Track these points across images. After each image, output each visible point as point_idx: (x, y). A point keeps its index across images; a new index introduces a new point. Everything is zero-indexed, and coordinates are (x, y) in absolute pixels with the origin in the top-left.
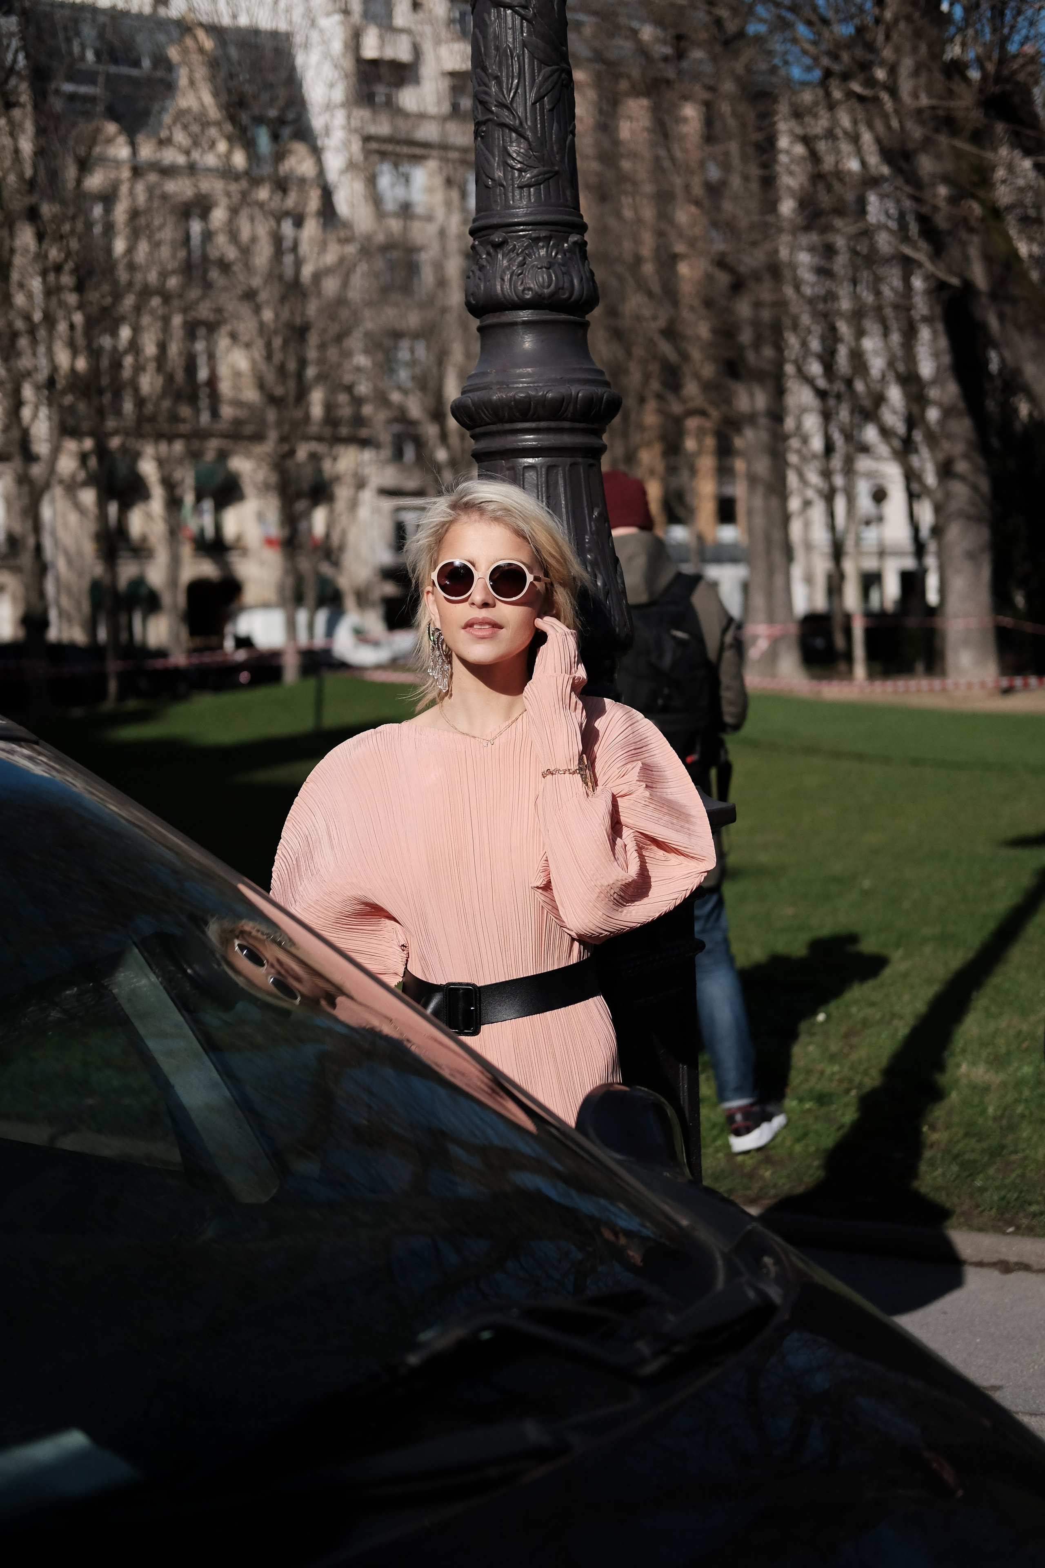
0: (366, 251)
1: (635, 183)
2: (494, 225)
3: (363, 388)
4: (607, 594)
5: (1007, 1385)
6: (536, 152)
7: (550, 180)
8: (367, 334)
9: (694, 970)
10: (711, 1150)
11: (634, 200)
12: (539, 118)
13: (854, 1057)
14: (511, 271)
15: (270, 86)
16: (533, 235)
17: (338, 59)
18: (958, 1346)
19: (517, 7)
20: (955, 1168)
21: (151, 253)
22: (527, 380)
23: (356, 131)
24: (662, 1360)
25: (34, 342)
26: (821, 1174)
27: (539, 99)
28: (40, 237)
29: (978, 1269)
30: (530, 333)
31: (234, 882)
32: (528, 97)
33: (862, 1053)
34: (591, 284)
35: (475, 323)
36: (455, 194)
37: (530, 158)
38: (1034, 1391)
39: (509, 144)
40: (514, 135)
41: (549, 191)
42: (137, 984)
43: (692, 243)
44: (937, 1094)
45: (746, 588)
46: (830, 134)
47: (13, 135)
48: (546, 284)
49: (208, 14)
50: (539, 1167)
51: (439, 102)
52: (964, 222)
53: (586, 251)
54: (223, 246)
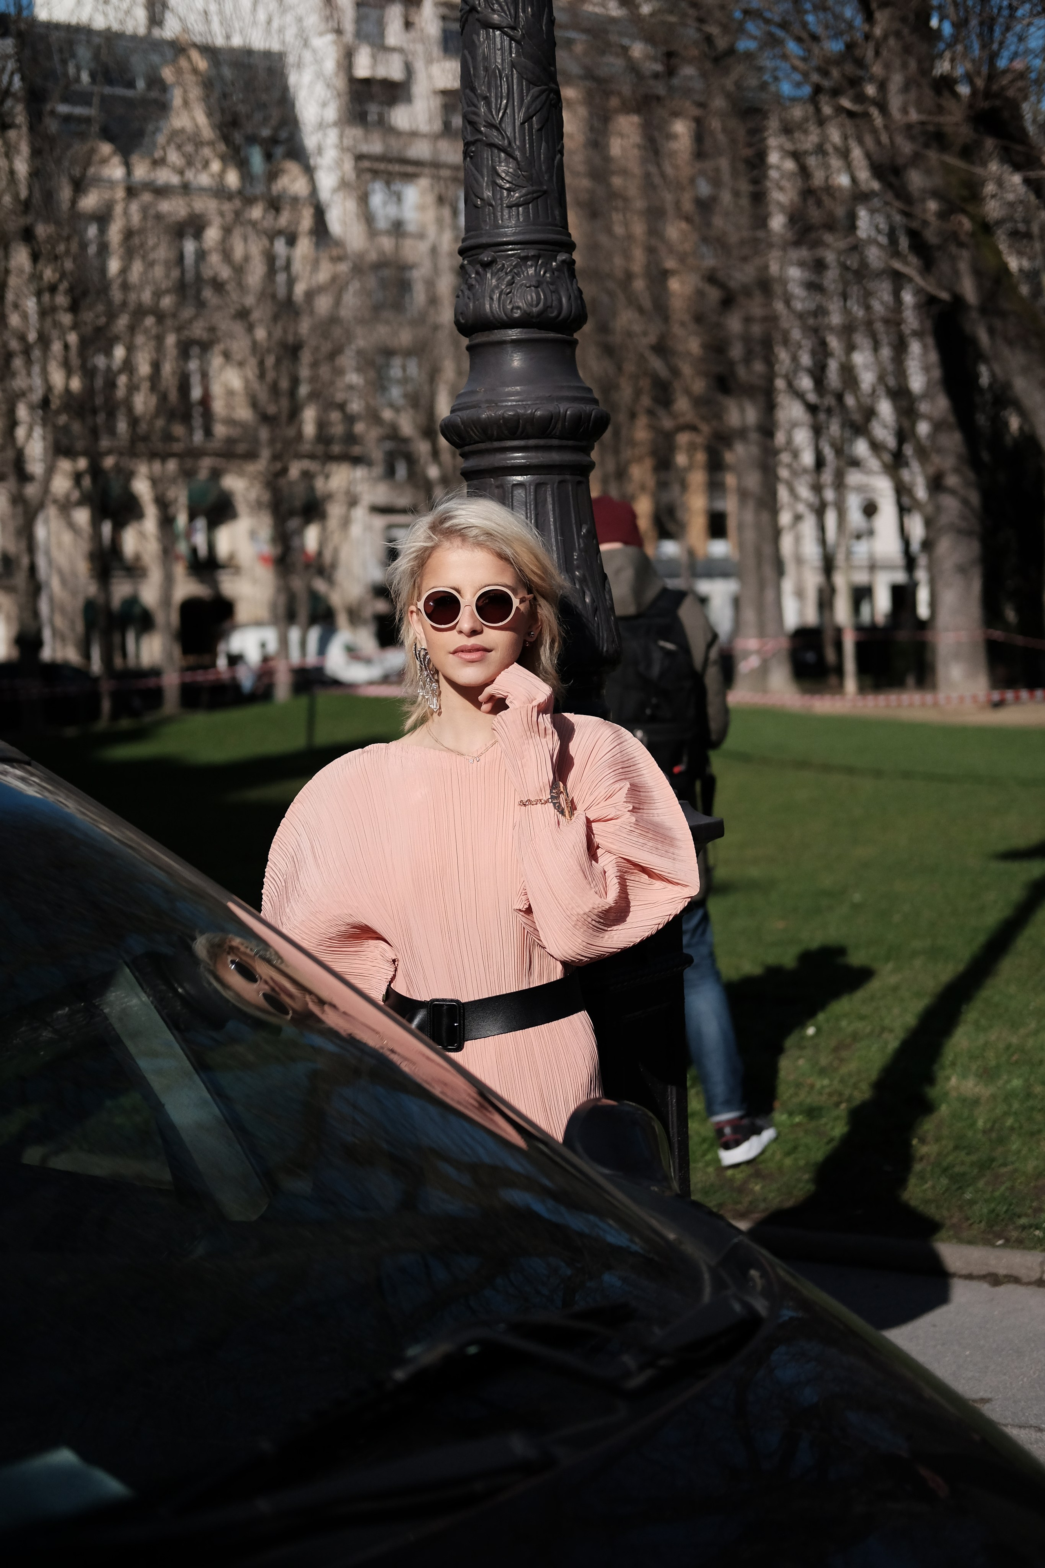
0: (358, 269)
1: (626, 199)
2: (484, 244)
3: (355, 406)
4: (595, 610)
5: (996, 1397)
6: (524, 172)
7: (539, 199)
8: (360, 353)
9: (683, 984)
10: (700, 1165)
11: (624, 216)
12: (527, 138)
13: (844, 1070)
14: (500, 290)
15: (263, 106)
16: (522, 255)
17: (330, 78)
18: (947, 1359)
19: (505, 28)
20: (944, 1181)
21: (145, 273)
22: (516, 398)
23: (348, 149)
24: (649, 1373)
25: (29, 362)
26: (811, 1187)
27: (528, 119)
28: (35, 257)
29: (967, 1282)
30: (519, 352)
31: (224, 901)
32: (516, 117)
33: (853, 1066)
34: (579, 302)
35: (465, 341)
36: (446, 212)
37: (519, 177)
38: (1023, 1403)
39: (498, 164)
40: (503, 155)
41: (538, 208)
42: (128, 1004)
43: (682, 258)
44: (927, 1107)
45: (736, 602)
46: (820, 150)
47: (8, 156)
48: (535, 303)
49: (202, 35)
50: (529, 1184)
51: (430, 120)
52: (954, 237)
53: (574, 269)
54: (216, 265)
